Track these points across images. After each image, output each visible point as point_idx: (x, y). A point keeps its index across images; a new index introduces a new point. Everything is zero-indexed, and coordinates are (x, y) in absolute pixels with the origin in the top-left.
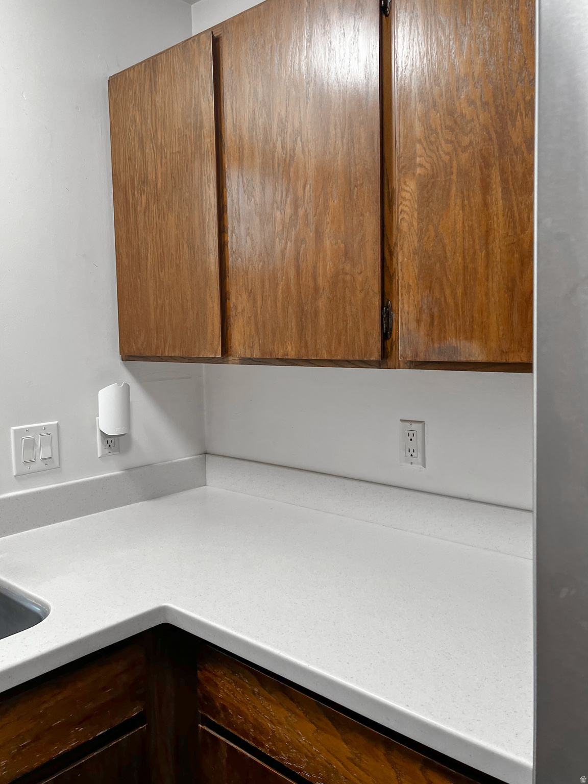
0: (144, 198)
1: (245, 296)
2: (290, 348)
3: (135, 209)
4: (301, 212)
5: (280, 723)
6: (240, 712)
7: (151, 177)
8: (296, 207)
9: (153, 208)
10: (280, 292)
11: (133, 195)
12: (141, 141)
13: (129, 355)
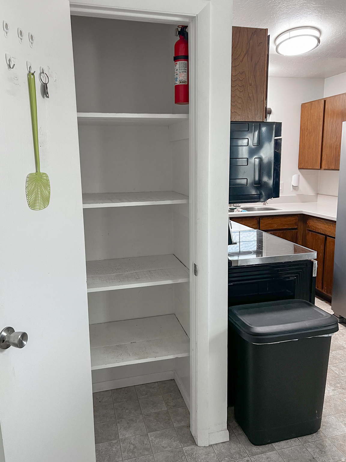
0: (307, 133)
1: (326, 156)
2: (333, 167)
3: (305, 135)
4: (337, 139)
5: (319, 226)
6: (313, 226)
7: (309, 128)
8: (336, 139)
9: (309, 135)
10: (332, 155)
11: (304, 132)
12: (307, 120)
13: (299, 169)
